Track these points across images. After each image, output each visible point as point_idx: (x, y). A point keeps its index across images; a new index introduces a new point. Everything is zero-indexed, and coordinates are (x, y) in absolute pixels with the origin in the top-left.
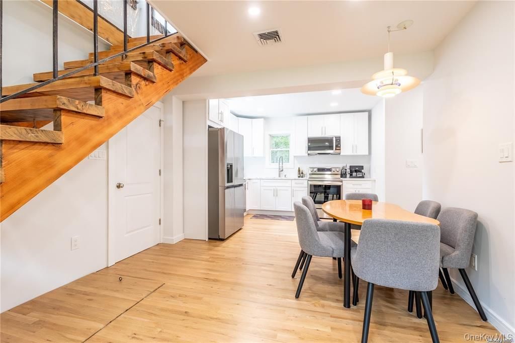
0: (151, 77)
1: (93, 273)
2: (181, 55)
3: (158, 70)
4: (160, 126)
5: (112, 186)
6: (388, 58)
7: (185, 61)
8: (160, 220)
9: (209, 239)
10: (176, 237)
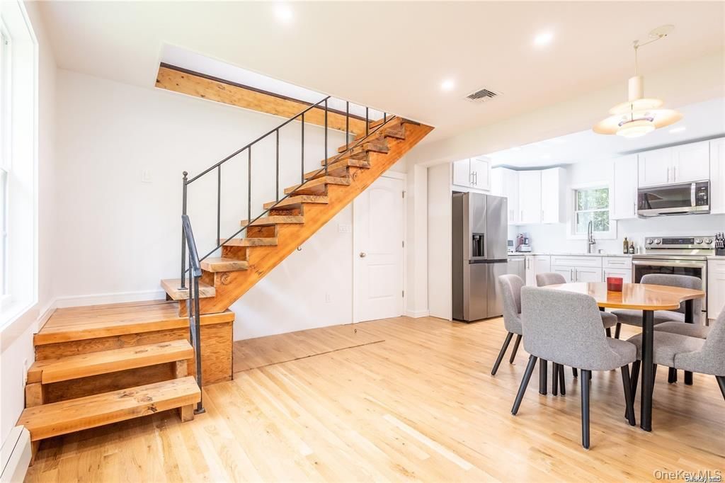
0: (366, 165)
1: (341, 325)
2: (397, 136)
3: (373, 157)
4: (403, 197)
5: (357, 255)
6: (633, 83)
7: (403, 139)
8: (403, 292)
9: (453, 319)
10: (419, 312)
